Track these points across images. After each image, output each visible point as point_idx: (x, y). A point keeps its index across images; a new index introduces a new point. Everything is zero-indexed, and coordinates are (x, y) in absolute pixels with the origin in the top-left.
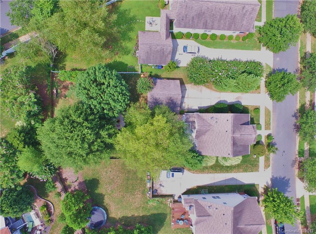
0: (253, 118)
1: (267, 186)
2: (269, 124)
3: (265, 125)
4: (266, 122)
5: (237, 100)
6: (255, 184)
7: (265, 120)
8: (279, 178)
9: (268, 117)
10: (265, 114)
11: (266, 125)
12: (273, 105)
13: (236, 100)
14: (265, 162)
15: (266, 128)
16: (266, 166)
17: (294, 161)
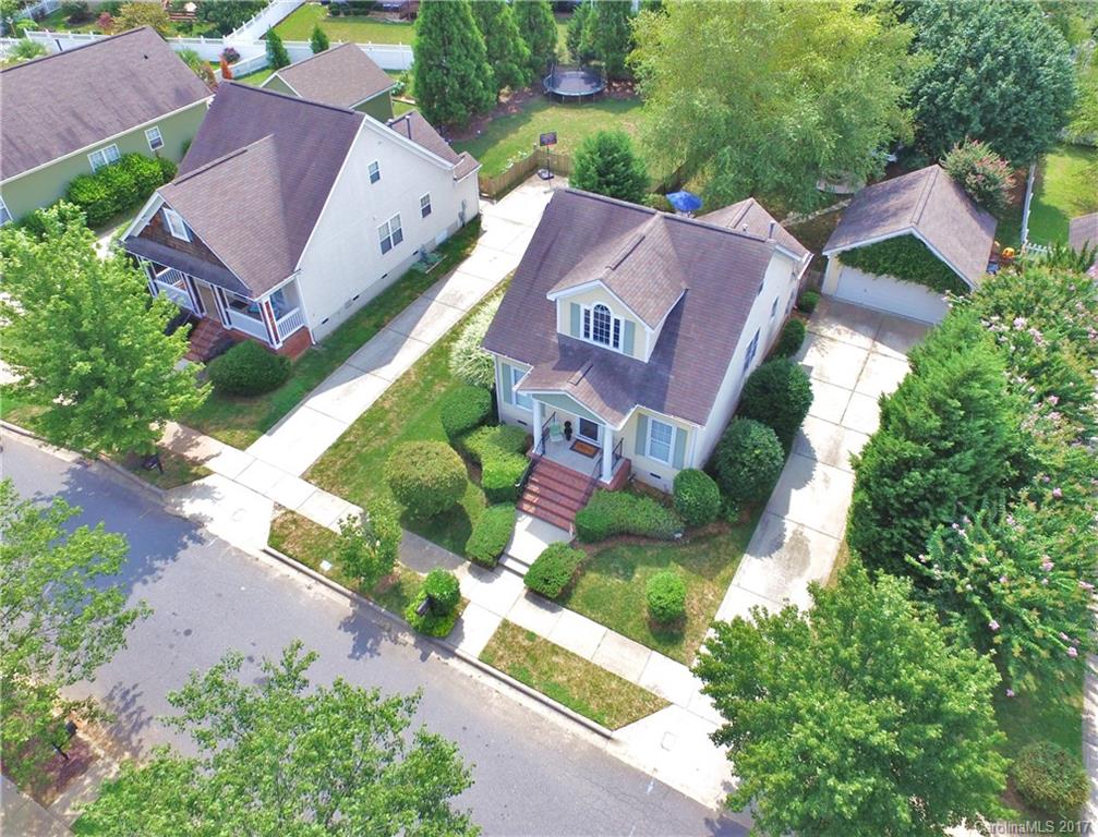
0: (628, 578)
1: (196, 483)
2: (528, 665)
3: (531, 636)
4: (555, 649)
5: (786, 540)
6: (265, 436)
7: (571, 649)
8: (152, 571)
9: (580, 685)
10: (611, 675)
11: (526, 643)
12: (648, 779)
13: (788, 534)
14: (320, 527)
15: (508, 633)
16: (294, 521)
17: (137, 727)
